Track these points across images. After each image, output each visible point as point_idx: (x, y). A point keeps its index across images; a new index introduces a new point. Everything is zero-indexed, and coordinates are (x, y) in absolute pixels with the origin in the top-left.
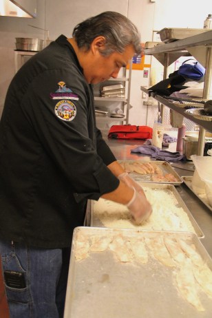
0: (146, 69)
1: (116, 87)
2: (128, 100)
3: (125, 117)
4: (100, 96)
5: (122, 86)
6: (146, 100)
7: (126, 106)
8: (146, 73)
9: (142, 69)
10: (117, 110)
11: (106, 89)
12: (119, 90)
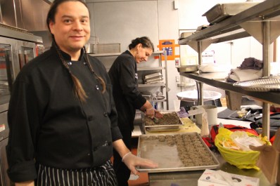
0: (177, 59)
1: (155, 75)
2: (166, 84)
3: (165, 99)
4: (143, 83)
5: (160, 74)
6: (179, 83)
7: (164, 90)
8: (177, 62)
9: (173, 59)
10: (157, 93)
11: (147, 77)
12: (158, 77)
